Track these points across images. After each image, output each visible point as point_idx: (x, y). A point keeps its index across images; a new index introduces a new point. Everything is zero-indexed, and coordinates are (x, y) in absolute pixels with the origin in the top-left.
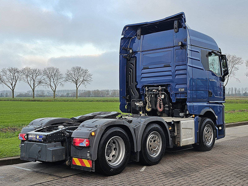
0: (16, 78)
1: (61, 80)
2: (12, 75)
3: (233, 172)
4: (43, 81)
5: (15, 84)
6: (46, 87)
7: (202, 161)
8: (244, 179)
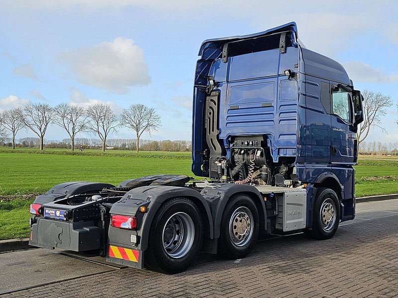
0: (47, 119)
1: (114, 124)
2: (40, 114)
3: (373, 268)
4: (87, 125)
5: (45, 128)
6: (92, 133)
7: (327, 250)
8: (389, 279)
